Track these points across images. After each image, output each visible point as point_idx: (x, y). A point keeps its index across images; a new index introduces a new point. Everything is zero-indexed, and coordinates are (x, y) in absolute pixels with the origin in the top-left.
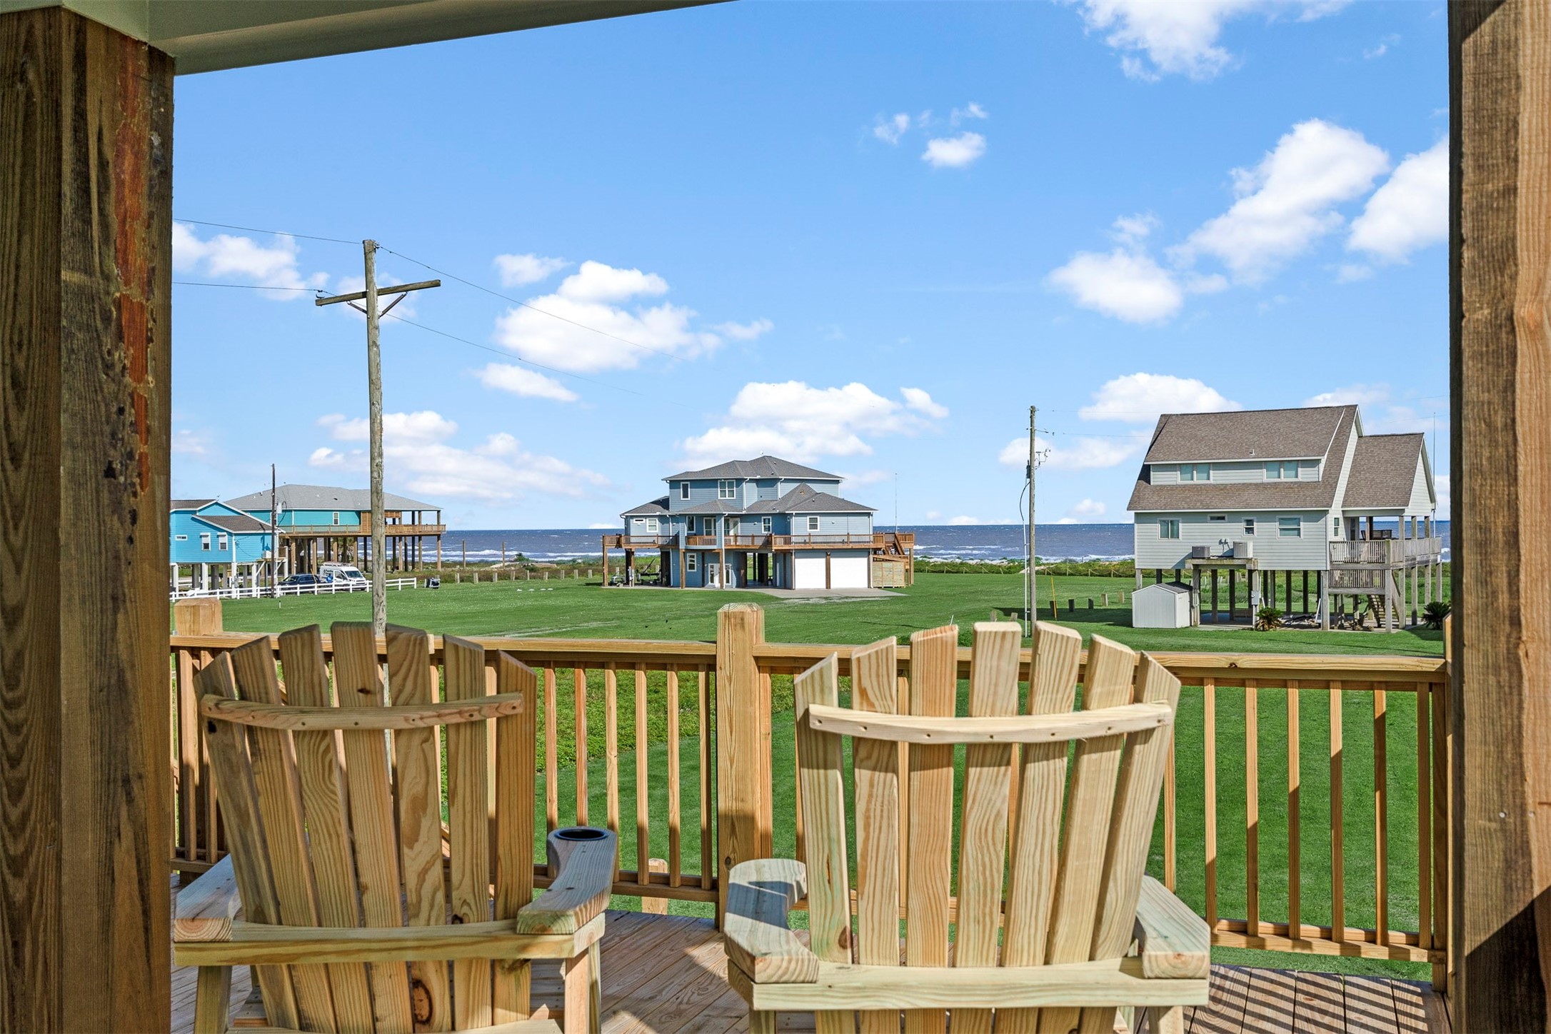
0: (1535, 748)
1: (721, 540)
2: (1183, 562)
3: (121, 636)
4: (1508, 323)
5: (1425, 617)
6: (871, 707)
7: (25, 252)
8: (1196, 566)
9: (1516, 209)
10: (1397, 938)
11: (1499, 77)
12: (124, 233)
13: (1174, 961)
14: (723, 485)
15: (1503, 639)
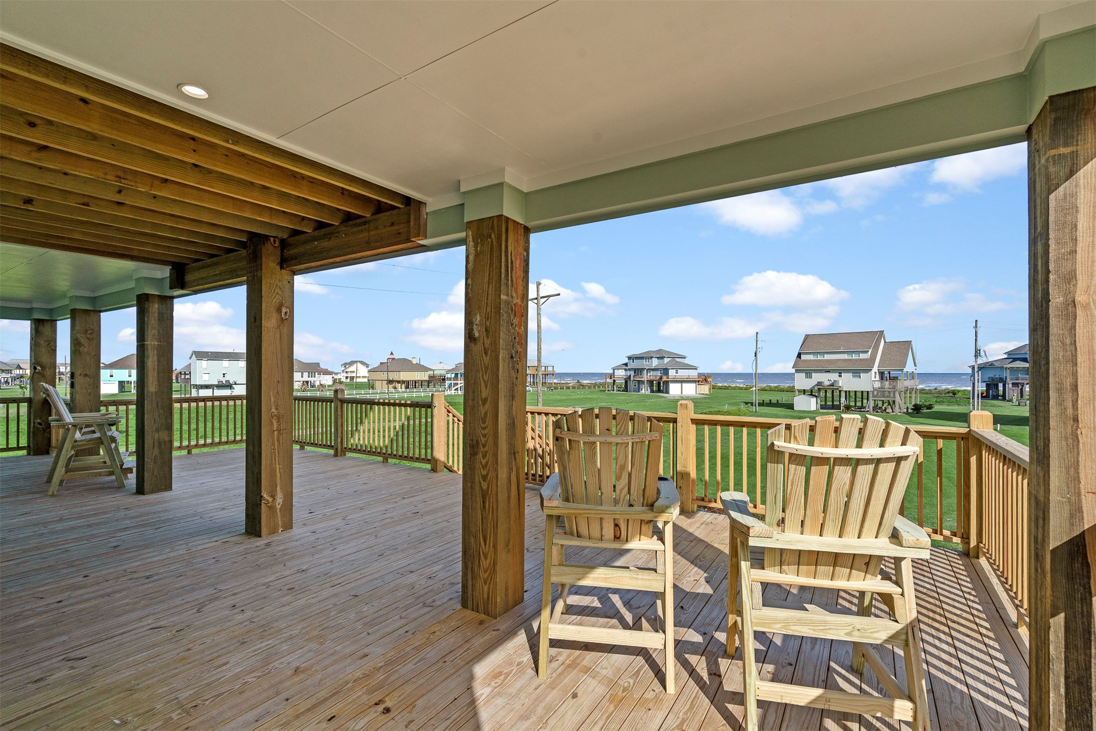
0: (1085, 470)
1: (645, 377)
2: (814, 387)
3: (514, 408)
4: (1072, 303)
5: (912, 409)
6: (798, 443)
7: (490, 290)
8: (819, 389)
9: (1076, 259)
10: (947, 533)
11: (1067, 208)
12: (517, 283)
13: (916, 542)
14: (646, 359)
15: (1070, 427)
